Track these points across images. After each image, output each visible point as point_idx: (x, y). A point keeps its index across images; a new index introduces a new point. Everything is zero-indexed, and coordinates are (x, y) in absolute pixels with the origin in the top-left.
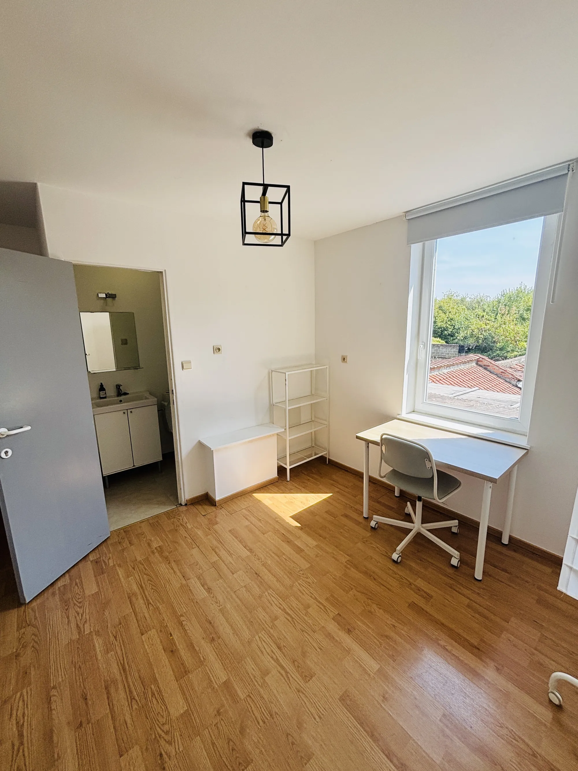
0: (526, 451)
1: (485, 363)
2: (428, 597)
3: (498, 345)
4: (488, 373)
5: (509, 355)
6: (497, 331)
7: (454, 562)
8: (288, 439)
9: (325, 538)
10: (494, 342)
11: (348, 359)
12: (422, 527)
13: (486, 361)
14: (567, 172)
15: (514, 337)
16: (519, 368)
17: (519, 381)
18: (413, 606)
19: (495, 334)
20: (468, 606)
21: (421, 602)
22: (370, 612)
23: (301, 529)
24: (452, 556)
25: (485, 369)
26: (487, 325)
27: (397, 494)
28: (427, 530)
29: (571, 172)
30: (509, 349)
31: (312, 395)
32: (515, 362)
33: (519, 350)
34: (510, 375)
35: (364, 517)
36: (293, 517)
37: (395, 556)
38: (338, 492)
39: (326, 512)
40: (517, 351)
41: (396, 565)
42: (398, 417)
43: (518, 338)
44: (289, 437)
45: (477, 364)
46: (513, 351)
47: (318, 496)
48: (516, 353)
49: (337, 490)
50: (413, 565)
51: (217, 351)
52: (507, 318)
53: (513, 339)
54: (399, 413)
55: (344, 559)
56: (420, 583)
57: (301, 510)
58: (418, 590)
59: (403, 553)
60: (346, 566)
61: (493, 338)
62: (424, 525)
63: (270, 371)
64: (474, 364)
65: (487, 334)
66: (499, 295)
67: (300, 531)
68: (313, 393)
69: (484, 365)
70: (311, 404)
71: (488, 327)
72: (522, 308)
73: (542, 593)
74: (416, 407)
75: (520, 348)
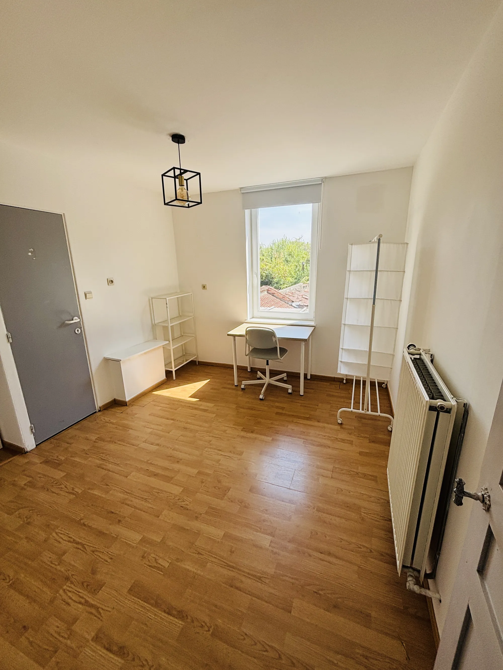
0: (314, 327)
1: (273, 291)
2: (283, 408)
3: (275, 280)
4: (275, 298)
5: (282, 287)
6: (273, 270)
7: (290, 391)
8: (172, 348)
9: (218, 401)
10: (272, 278)
11: (207, 287)
12: (271, 380)
13: (273, 290)
14: (321, 183)
15: (284, 274)
16: (291, 294)
17: (293, 302)
18: (277, 413)
19: (272, 272)
20: (301, 406)
21: (280, 411)
22: (259, 422)
23: (200, 401)
24: (288, 389)
25: (273, 295)
26: (267, 265)
27: (249, 370)
28: (274, 381)
29: (323, 183)
30: (282, 283)
31: (180, 316)
32: (288, 291)
33: (287, 283)
34: (287, 298)
35: (235, 386)
36: (191, 397)
37: (261, 397)
38: (213, 378)
39: (211, 389)
40: (286, 284)
41: (262, 401)
42: (246, 321)
43: (286, 275)
44: (173, 347)
45: (268, 292)
46: (284, 284)
47: (201, 383)
48: (286, 285)
49: (212, 377)
50: (270, 398)
51: (111, 282)
52: (278, 260)
53: (283, 275)
54: (246, 319)
55: (234, 406)
56: (277, 404)
57: (194, 392)
58: (277, 407)
59: (265, 394)
60: (237, 409)
61: (271, 275)
62: (271, 379)
63: (150, 298)
64: (266, 293)
65: (268, 273)
66: (271, 244)
67: (199, 402)
68: (181, 314)
69: (272, 293)
70: (180, 323)
71: (268, 267)
72: (286, 253)
73: (327, 392)
74: (254, 315)
75: (288, 282)
